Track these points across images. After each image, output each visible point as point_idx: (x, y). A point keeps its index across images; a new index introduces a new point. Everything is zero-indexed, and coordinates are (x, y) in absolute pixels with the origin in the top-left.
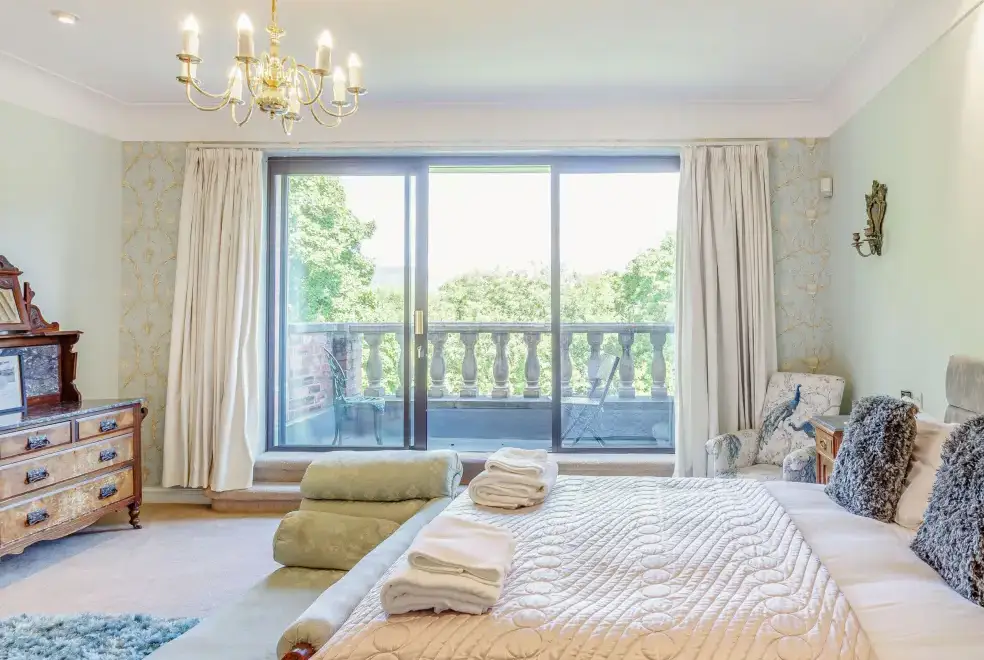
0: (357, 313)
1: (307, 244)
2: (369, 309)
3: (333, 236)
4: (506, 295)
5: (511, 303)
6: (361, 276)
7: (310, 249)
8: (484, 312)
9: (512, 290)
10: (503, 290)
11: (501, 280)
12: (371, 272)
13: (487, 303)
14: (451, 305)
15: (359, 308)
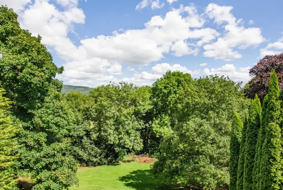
0: (53, 103)
1: (31, 74)
2: (58, 101)
3: (43, 71)
4: (112, 95)
5: (114, 97)
6: (57, 88)
7: (32, 76)
8: (104, 101)
9: (114, 93)
10: (111, 93)
11: (110, 90)
12: (61, 87)
13: (106, 98)
14: (93, 99)
15: (54, 100)
